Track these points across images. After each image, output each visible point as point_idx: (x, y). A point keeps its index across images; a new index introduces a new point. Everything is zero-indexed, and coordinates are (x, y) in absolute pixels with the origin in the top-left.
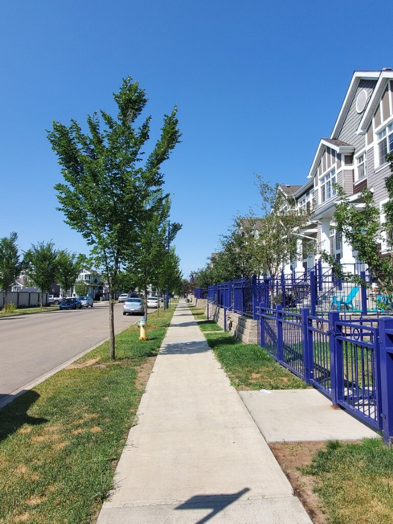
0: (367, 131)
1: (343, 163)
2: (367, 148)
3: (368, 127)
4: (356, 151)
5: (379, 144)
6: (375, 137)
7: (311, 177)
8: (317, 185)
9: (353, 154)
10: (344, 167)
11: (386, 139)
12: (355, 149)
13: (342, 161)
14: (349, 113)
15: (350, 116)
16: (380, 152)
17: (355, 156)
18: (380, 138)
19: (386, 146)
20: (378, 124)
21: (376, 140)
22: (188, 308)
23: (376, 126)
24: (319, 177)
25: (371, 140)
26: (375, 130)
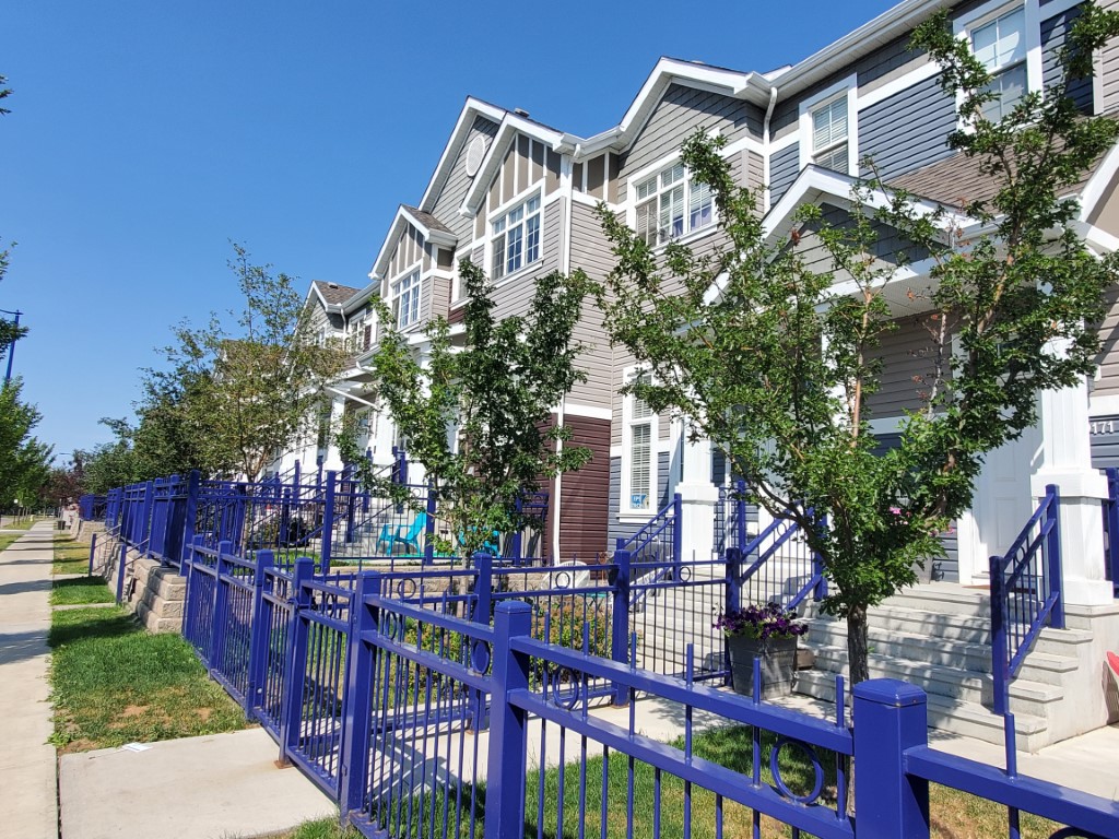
0: (478, 213)
1: (434, 262)
2: (475, 244)
3: (478, 207)
4: (459, 244)
5: (493, 242)
6: (489, 227)
7: (376, 276)
8: (386, 295)
9: (454, 249)
10: (435, 270)
11: (504, 235)
12: (457, 242)
13: (432, 258)
14: (455, 170)
15: (455, 176)
16: (493, 258)
17: (456, 254)
18: (497, 232)
19: (503, 248)
20: (495, 205)
21: (490, 234)
22: (51, 545)
23: (492, 209)
24: (392, 280)
25: (481, 233)
26: (490, 215)
